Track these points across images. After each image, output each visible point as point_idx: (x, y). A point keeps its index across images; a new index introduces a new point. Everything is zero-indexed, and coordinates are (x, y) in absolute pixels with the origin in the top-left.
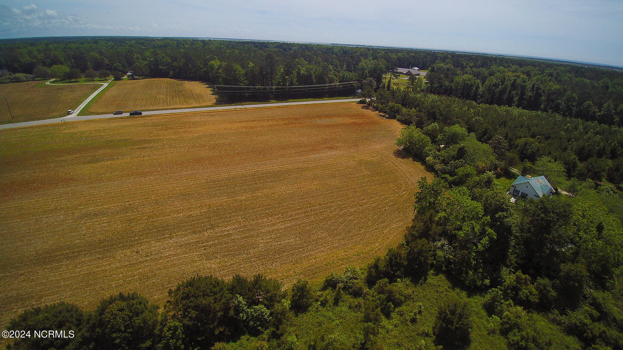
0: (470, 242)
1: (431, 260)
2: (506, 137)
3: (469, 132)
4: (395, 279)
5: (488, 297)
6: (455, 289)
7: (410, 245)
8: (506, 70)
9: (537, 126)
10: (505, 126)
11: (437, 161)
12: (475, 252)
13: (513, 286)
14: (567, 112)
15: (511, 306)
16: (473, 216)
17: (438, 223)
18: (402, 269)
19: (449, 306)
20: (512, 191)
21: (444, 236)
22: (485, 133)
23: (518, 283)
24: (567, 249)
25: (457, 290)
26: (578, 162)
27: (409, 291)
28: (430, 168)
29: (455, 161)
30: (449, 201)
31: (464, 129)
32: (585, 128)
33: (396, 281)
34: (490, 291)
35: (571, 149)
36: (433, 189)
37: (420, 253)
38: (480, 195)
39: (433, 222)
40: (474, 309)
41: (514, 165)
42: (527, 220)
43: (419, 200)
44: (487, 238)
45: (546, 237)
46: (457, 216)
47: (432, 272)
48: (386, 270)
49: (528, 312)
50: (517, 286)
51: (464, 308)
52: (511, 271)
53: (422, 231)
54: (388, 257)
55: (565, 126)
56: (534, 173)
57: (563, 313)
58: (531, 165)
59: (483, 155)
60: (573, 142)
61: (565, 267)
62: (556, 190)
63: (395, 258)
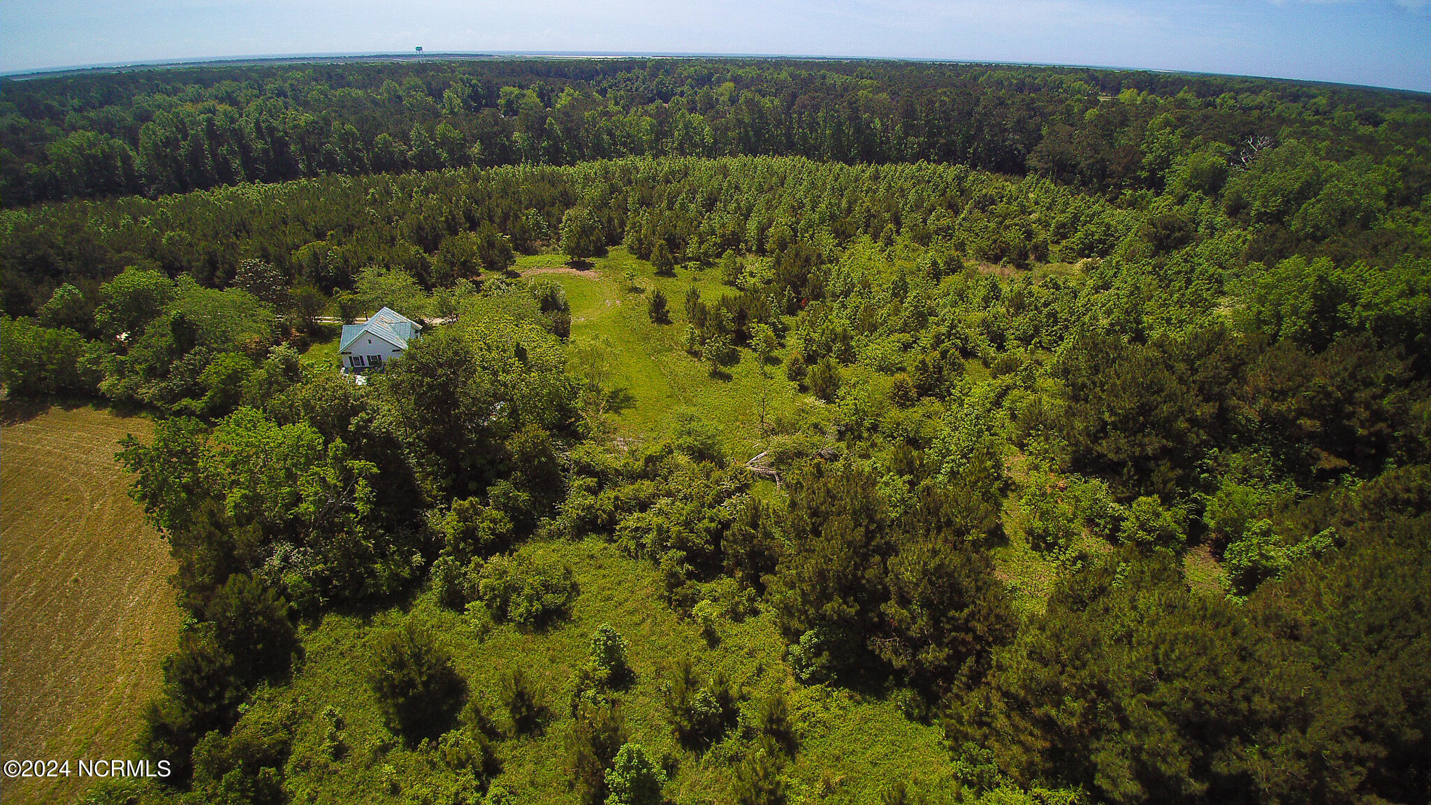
0: (337, 512)
1: (283, 606)
2: (266, 257)
3: (172, 277)
4: (232, 713)
5: (437, 583)
6: (372, 621)
7: (207, 614)
8: (175, 99)
9: (314, 213)
10: (248, 232)
11: (135, 378)
12: (358, 523)
13: (462, 532)
14: (355, 166)
15: (482, 566)
16: (307, 456)
17: (242, 520)
18: (232, 679)
19: (383, 660)
20: (348, 363)
21: (275, 537)
22: (212, 263)
23: (466, 520)
24: (498, 414)
25: (378, 618)
26: (426, 255)
27: (286, 706)
28: (129, 406)
29: (181, 359)
30: (231, 458)
31: (155, 273)
32: (402, 189)
33: (238, 716)
34: (433, 570)
35: (402, 235)
36: (171, 453)
37: (246, 610)
38: (291, 407)
39: (227, 527)
40: (429, 623)
41: (319, 307)
42: (409, 403)
43: (152, 498)
44: (362, 482)
45: (456, 414)
46: (271, 479)
47: (302, 628)
48: (192, 716)
49: (511, 555)
50: (468, 528)
51: (412, 639)
52: (441, 510)
53: (213, 563)
54: (175, 685)
55: (367, 194)
56: (368, 309)
57: (554, 514)
58: (351, 296)
59: (239, 317)
60: (397, 221)
61: (513, 445)
62: (422, 322)
63: (194, 672)
